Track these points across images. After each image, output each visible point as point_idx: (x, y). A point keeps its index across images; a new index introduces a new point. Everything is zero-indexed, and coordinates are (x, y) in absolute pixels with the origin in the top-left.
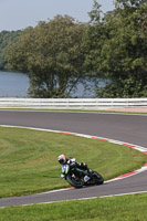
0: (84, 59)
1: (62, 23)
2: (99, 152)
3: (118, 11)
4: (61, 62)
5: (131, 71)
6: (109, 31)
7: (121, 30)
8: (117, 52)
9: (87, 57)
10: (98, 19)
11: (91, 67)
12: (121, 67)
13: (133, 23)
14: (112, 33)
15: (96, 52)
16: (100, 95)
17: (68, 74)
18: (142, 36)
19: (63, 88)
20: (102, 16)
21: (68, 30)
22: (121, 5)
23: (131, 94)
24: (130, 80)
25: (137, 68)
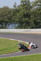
1: (6, 8)
2: (16, 44)
3: (21, 5)
4: (5, 19)
5: (25, 22)
7: (22, 10)
8: (21, 16)
9: (13, 18)
10: (16, 7)
11: (14, 21)
12: (22, 21)
13: (25, 8)
14: (19, 11)
15: (15, 16)
16: (16, 28)
17: (7, 22)
18: (28, 12)
19: (6, 26)
20: (17, 6)
21: (7, 10)
22: (22, 4)
23: (25, 28)
24: (25, 24)
25: (27, 21)
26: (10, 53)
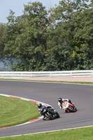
0: (4, 46)
2: (15, 106)
5: (34, 54)
6: (20, 29)
7: (27, 28)
8: (25, 42)
9: (6, 45)
10: (13, 21)
11: (8, 52)
12: (28, 52)
13: (35, 24)
14: (22, 30)
15: (12, 42)
16: (14, 70)
18: (41, 33)
20: (15, 19)
23: (33, 69)
24: (33, 60)
26: (5, 126)
